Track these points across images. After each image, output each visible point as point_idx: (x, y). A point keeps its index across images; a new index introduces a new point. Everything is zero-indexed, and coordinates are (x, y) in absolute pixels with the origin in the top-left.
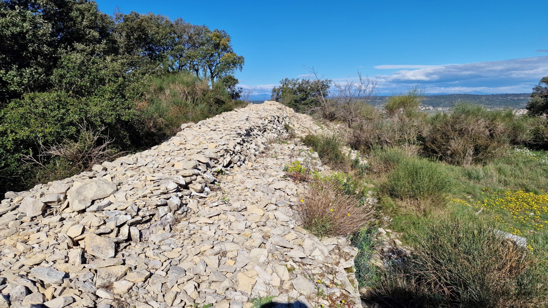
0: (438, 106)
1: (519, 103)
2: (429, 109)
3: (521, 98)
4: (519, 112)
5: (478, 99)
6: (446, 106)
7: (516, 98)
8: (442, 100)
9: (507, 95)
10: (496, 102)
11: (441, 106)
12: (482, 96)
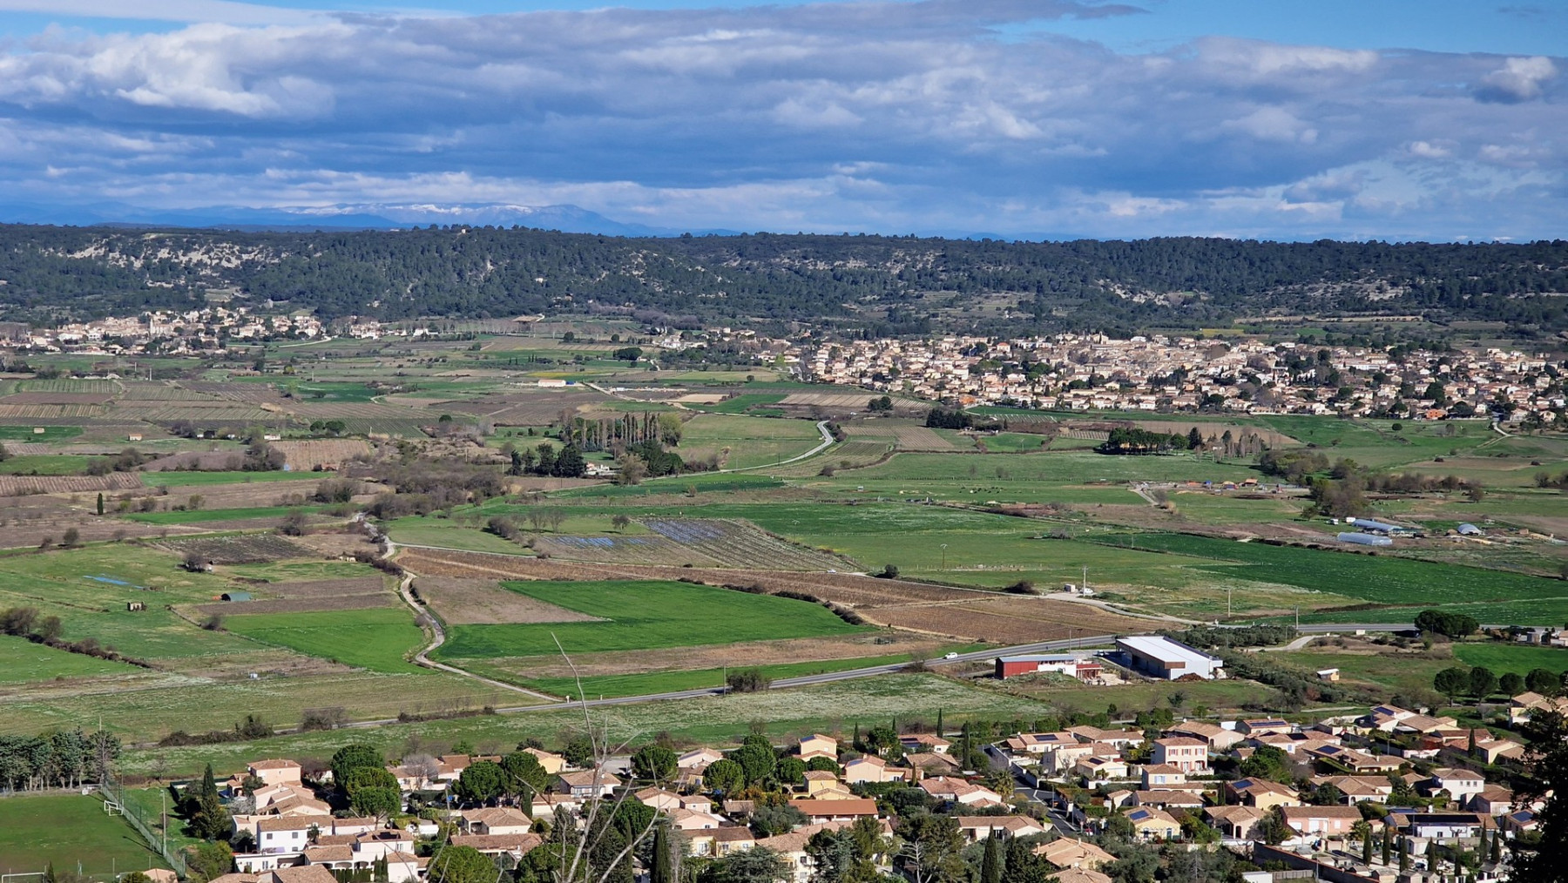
0: (356, 307)
1: (845, 296)
2: (291, 334)
3: (852, 264)
4: (850, 362)
5: (606, 261)
6: (407, 313)
7: (821, 266)
8: (380, 268)
9: (767, 244)
10: (712, 286)
11: (372, 314)
12: (620, 241)
